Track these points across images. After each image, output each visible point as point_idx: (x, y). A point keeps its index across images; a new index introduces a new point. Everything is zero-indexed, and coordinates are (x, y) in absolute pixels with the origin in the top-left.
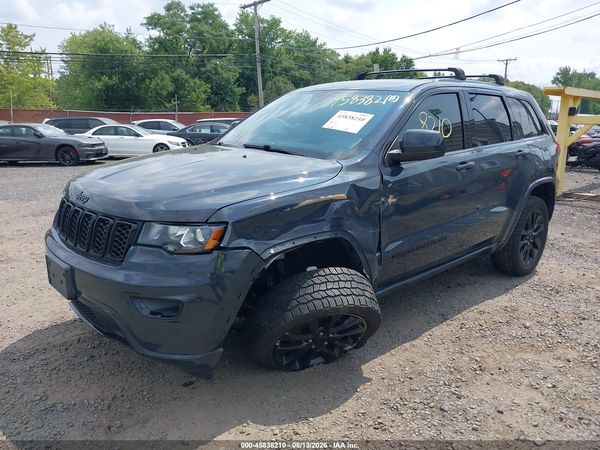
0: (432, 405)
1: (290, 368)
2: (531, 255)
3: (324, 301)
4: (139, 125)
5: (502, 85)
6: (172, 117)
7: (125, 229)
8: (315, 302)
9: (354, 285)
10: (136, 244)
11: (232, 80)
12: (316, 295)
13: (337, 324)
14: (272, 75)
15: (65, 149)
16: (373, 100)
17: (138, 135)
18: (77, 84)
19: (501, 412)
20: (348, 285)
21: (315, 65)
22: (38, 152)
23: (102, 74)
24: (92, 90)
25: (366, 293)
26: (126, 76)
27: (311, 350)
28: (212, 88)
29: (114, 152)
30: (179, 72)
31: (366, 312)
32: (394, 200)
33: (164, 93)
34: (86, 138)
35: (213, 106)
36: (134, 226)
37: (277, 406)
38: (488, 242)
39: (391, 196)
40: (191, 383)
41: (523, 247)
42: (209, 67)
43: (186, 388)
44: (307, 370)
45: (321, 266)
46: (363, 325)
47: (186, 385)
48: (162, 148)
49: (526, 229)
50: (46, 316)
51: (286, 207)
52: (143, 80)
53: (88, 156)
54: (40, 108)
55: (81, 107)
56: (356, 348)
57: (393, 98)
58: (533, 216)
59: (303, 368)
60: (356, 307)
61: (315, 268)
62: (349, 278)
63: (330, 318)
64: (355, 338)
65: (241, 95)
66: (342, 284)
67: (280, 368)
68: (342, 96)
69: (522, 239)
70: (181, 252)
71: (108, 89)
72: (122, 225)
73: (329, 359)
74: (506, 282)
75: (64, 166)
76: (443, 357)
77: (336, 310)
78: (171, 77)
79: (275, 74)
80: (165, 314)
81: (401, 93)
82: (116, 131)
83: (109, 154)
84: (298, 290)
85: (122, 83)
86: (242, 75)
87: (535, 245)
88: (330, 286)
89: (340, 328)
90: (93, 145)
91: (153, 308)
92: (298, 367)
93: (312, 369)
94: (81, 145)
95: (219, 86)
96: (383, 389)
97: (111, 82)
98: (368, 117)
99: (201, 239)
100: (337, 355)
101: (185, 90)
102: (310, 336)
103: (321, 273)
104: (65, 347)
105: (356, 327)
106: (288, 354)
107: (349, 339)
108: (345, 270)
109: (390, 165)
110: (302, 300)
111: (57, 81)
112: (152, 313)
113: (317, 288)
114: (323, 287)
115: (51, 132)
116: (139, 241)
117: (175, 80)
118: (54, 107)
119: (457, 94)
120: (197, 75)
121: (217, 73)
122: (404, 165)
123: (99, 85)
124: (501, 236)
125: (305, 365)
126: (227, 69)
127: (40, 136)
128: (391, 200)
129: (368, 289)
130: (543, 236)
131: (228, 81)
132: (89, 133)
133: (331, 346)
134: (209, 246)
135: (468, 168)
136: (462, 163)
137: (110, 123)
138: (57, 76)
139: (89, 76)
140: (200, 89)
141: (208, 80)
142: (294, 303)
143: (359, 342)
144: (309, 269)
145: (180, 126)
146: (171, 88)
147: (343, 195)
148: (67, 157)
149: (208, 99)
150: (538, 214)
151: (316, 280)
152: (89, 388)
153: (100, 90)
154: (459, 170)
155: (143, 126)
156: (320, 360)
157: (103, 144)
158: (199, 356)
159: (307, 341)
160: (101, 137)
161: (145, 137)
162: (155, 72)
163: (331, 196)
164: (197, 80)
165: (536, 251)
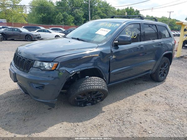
0: (120, 120)
1: (80, 106)
2: (163, 76)
3: (89, 87)
4: (51, 29)
5: (157, 21)
6: (62, 27)
7: (30, 62)
8: (86, 87)
9: (99, 82)
10: (33, 67)
11: (82, 16)
12: (87, 85)
13: (94, 94)
14: (94, 14)
15: (28, 36)
16: (112, 25)
17: (50, 32)
18: (34, 16)
19: (141, 123)
20: (97, 82)
21: (108, 12)
22: (20, 36)
23: (42, 13)
24: (38, 17)
25: (103, 85)
26: (49, 14)
27: (86, 101)
28: (75, 18)
29: (43, 37)
30: (65, 13)
31: (103, 91)
32: (115, 57)
33: (60, 19)
34: (35, 33)
35: (75, 24)
36: (32, 61)
37: (74, 117)
38: (148, 71)
39: (114, 56)
40: (51, 109)
41: (161, 73)
42: (74, 12)
43: (49, 110)
44: (86, 107)
45: (90, 76)
46: (102, 94)
47: (49, 109)
48: (58, 37)
49: (162, 67)
50: (13, 87)
51: (78, 58)
52: (54, 15)
53: (35, 38)
54: (22, 23)
55: (35, 23)
56: (101, 101)
57: (118, 25)
58: (164, 63)
59: (84, 106)
60: (99, 89)
61: (88, 77)
62: (98, 80)
63: (91, 92)
64: (100, 98)
65: (84, 21)
66: (95, 82)
67: (77, 106)
68: (103, 24)
69: (160, 71)
70: (45, 70)
71: (43, 18)
72: (29, 61)
73: (93, 104)
74: (155, 84)
75: (27, 41)
76: (128, 105)
77: (93, 89)
78: (63, 14)
79: (95, 14)
80: (40, 88)
81: (121, 23)
82: (44, 31)
83: (41, 38)
84: (82, 83)
85: (48, 16)
86: (85, 14)
87: (165, 73)
88: (91, 82)
89: (95, 95)
90: (37, 35)
91: (37, 86)
92: (83, 106)
93: (87, 107)
94: (33, 35)
95: (77, 18)
96: (107, 114)
97: (44, 15)
98: (109, 30)
99: (51, 67)
100: (95, 103)
101: (67, 19)
102: (86, 97)
103: (90, 78)
104: (17, 96)
105: (100, 95)
106: (80, 102)
107: (99, 98)
108: (97, 78)
109: (114, 46)
110: (83, 86)
111: (28, 15)
112: (36, 87)
113: (87, 83)
114: (89, 83)
115: (24, 30)
116: (33, 66)
117: (64, 15)
118: (27, 23)
119: (140, 24)
120: (71, 14)
121: (77, 14)
122: (119, 46)
123: (41, 16)
124: (153, 69)
125: (85, 105)
126: (80, 13)
127: (21, 32)
128: (114, 57)
129: (104, 84)
130: (168, 70)
131: (80, 16)
132: (36, 31)
133: (93, 100)
134: (53, 69)
135: (141, 48)
136: (139, 46)
137: (42, 28)
138: (28, 13)
139: (38, 13)
140: (71, 18)
141: (74, 16)
142: (80, 87)
143: (102, 99)
144: (86, 77)
145: (64, 30)
146: (62, 18)
147: (98, 55)
148: (29, 38)
149: (74, 22)
150: (166, 63)
151: (87, 80)
152: (21, 108)
153: (41, 18)
154: (138, 48)
155: (52, 29)
156: (90, 104)
157: (40, 35)
158: (50, 101)
159: (85, 98)
160: (39, 33)
161: (53, 33)
162: (58, 13)
163: (93, 55)
164: (70, 16)
165: (165, 75)
